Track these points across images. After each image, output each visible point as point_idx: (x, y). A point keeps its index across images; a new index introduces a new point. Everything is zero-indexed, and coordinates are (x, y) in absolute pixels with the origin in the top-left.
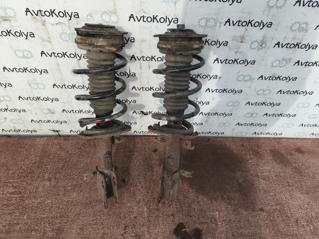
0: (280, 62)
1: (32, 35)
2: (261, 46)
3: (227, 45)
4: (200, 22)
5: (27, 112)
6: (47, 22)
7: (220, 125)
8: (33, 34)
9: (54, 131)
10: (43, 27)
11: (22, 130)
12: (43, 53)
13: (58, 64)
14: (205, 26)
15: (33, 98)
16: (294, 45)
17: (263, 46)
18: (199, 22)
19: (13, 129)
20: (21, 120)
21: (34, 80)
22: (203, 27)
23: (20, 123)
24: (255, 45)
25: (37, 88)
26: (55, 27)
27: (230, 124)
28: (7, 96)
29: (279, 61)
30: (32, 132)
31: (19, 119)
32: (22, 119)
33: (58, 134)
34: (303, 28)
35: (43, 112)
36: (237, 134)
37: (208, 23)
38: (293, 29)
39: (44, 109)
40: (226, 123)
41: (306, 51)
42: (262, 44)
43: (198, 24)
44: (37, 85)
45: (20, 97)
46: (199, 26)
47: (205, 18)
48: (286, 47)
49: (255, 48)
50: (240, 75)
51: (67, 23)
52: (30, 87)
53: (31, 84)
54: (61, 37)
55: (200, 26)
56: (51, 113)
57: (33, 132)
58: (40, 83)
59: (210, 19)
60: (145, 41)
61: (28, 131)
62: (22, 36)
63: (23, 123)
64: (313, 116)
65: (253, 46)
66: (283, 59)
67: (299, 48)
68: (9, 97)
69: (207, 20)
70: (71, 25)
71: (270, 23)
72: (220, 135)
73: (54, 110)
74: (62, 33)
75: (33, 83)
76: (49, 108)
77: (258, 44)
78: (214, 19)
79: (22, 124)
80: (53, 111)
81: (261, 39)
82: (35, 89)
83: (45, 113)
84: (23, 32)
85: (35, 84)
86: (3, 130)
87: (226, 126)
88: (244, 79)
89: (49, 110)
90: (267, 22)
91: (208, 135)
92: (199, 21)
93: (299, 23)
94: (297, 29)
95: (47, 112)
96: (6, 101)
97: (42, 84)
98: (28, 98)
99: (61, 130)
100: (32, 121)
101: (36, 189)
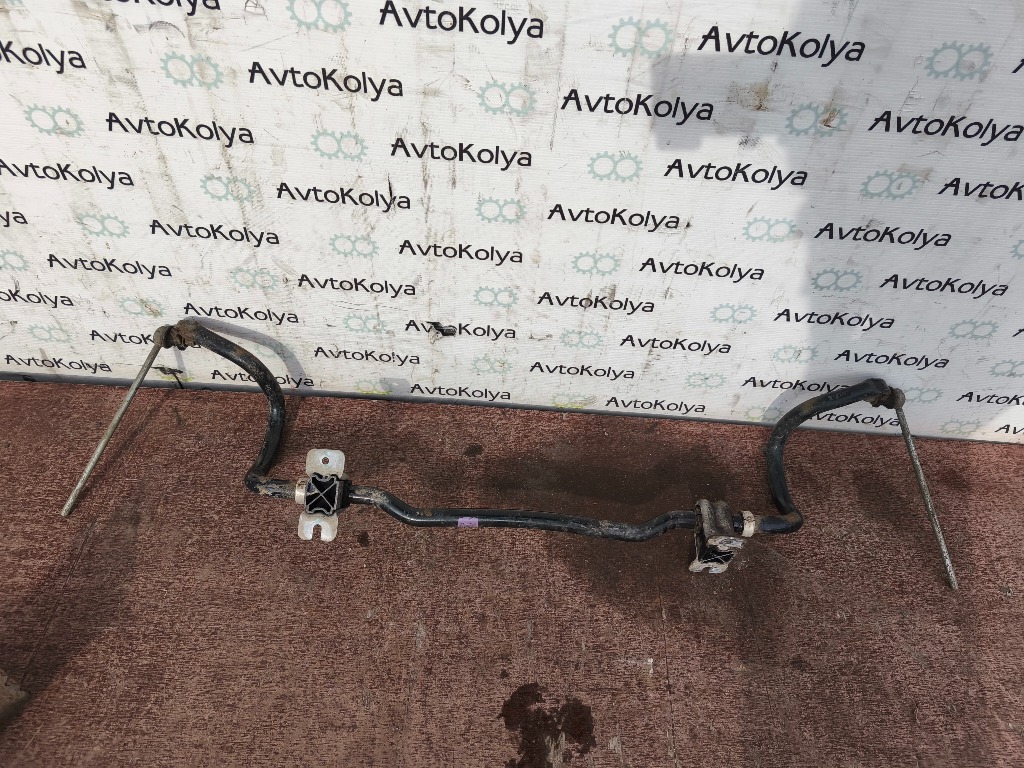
0: (892, 182)
1: (78, 61)
2: (826, 123)
3: (709, 118)
4: (618, 36)
5: (78, 306)
6: (119, 21)
7: (692, 381)
8: (80, 59)
9: (164, 370)
10: (108, 35)
11: (66, 361)
12: (112, 119)
13: (162, 158)
14: (633, 51)
15: (92, 263)
16: (942, 123)
17: (834, 123)
18: (613, 36)
19: (38, 356)
20: (62, 330)
21: (92, 205)
22: (629, 54)
23: (58, 341)
24: (806, 120)
25: (102, 232)
26: (147, 35)
27: (723, 380)
28: (15, 253)
29: (890, 176)
30: (95, 370)
31: (54, 328)
32: (63, 328)
33: (174, 380)
34: (972, 66)
35: (125, 310)
36: (747, 413)
37: (645, 40)
38: (938, 68)
39: (128, 299)
40: (712, 376)
41: (983, 145)
42: (830, 117)
43: (610, 41)
44: (102, 222)
45: (52, 259)
46: (613, 49)
47: (635, 20)
48: (914, 131)
49: (806, 132)
50: (756, 220)
51: (183, 26)
52: (81, 227)
53: (84, 217)
54: (165, 68)
55: (618, 49)
56: (149, 315)
57: (98, 369)
58: (109, 217)
59: (650, 25)
60: (436, 93)
61: (83, 365)
62: (48, 64)
63: (68, 341)
64: (1007, 368)
65: (798, 123)
66: (904, 172)
67: (957, 135)
68: (21, 257)
69: (639, 29)
70: (195, 30)
71: (855, 44)
72: (692, 414)
73: (159, 306)
74: (170, 58)
75: (88, 215)
76: (144, 297)
77: (817, 116)
78: (663, 27)
79: (64, 342)
80: (154, 307)
81: (826, 100)
82: (98, 234)
83: (130, 313)
84: (48, 51)
85: (94, 216)
86: (9, 358)
87: (711, 387)
88: (768, 233)
89: (143, 303)
90: (848, 43)
91: (652, 411)
92: (612, 32)
93: (959, 49)
94: (950, 70)
95: (138, 309)
96: (13, 268)
97: (116, 218)
98: (76, 264)
99: (184, 369)
100: (94, 334)
101: (92, 547)
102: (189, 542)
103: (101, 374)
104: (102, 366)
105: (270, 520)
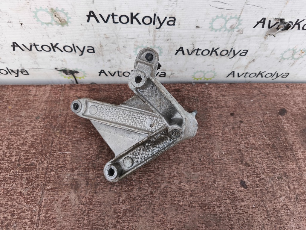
9: (65, 71)
30: (18, 74)
33: (72, 79)
35: (38, 20)
56: (58, 24)
57: (20, 73)
61: (9, 71)
73: (66, 14)
80: (62, 16)
83: (43, 23)
89: (53, 12)
99: (81, 70)
101: (47, 214)
102: (121, 200)
103: (22, 78)
104: (23, 71)
105: (172, 175)
